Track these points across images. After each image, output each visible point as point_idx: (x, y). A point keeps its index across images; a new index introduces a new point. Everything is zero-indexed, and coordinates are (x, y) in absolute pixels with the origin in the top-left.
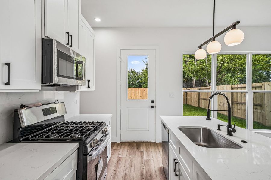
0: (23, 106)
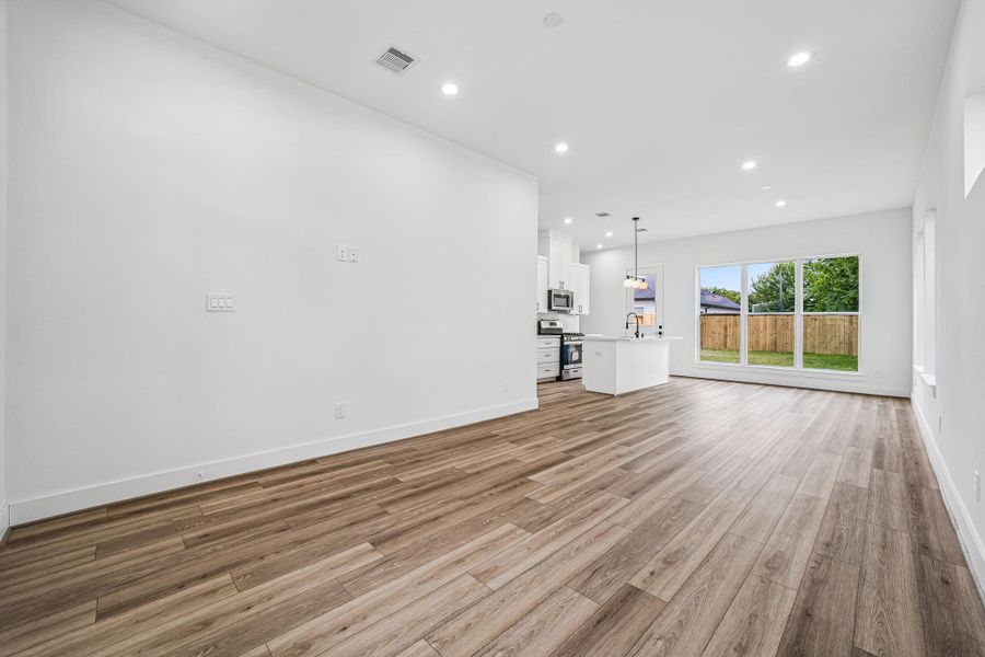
0: (543, 320)
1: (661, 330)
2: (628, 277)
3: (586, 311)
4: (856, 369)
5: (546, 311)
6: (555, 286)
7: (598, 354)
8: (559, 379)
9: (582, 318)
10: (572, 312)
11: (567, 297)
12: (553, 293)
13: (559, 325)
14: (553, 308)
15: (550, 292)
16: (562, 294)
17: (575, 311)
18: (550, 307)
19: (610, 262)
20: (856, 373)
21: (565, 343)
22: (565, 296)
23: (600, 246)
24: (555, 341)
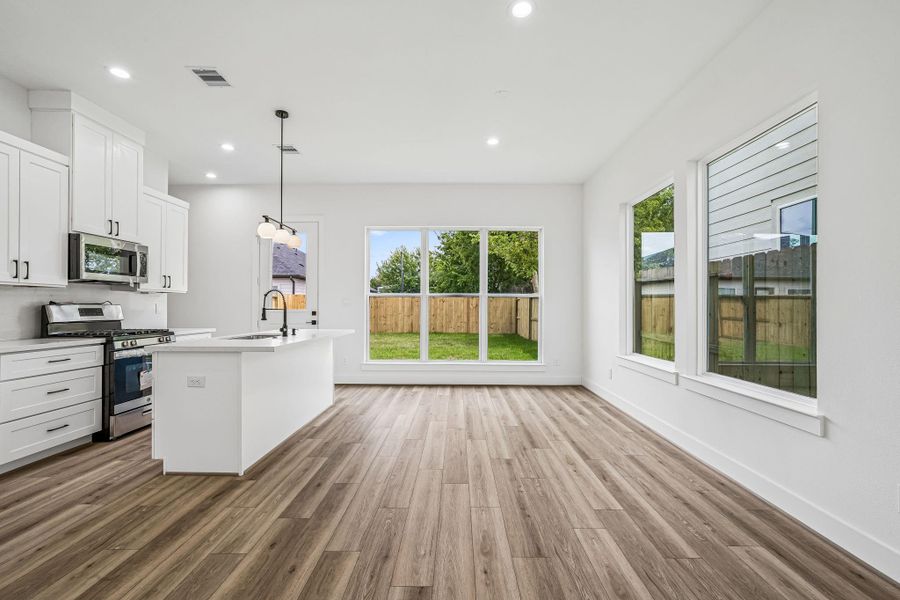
0: (52, 303)
1: (314, 318)
2: (267, 219)
3: (180, 286)
4: (535, 357)
5: (64, 282)
6: (93, 227)
7: (196, 384)
8: (102, 437)
9: (173, 299)
10: (143, 287)
11: (130, 257)
12: (84, 241)
13: (113, 312)
14: (85, 275)
15: (73, 240)
16: (115, 245)
17: (153, 282)
18: (73, 272)
19: (229, 209)
20: (533, 363)
21: (117, 356)
22: (121, 253)
23: (211, 176)
24: (88, 355)
